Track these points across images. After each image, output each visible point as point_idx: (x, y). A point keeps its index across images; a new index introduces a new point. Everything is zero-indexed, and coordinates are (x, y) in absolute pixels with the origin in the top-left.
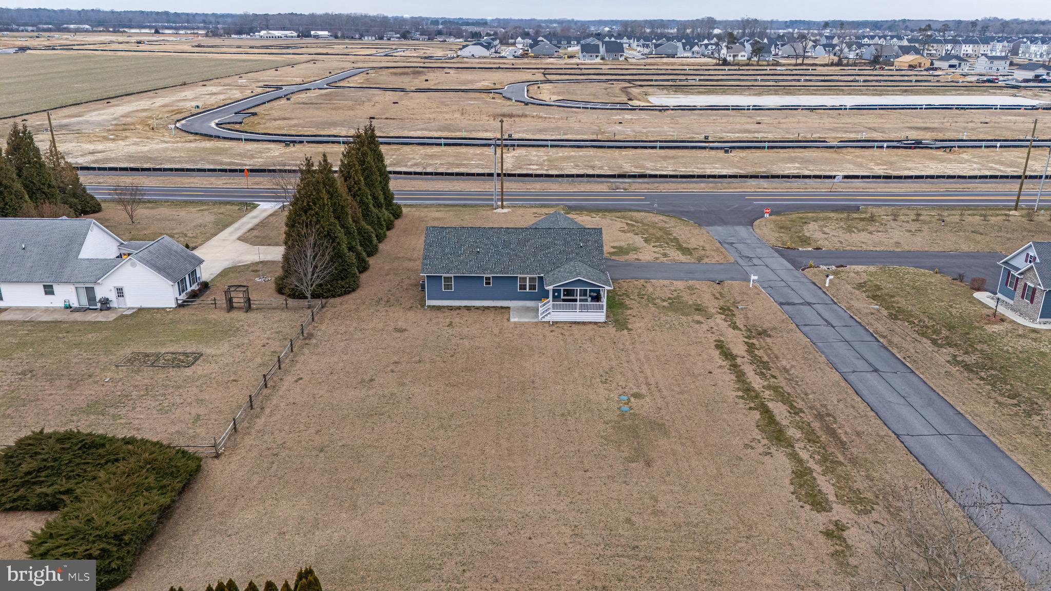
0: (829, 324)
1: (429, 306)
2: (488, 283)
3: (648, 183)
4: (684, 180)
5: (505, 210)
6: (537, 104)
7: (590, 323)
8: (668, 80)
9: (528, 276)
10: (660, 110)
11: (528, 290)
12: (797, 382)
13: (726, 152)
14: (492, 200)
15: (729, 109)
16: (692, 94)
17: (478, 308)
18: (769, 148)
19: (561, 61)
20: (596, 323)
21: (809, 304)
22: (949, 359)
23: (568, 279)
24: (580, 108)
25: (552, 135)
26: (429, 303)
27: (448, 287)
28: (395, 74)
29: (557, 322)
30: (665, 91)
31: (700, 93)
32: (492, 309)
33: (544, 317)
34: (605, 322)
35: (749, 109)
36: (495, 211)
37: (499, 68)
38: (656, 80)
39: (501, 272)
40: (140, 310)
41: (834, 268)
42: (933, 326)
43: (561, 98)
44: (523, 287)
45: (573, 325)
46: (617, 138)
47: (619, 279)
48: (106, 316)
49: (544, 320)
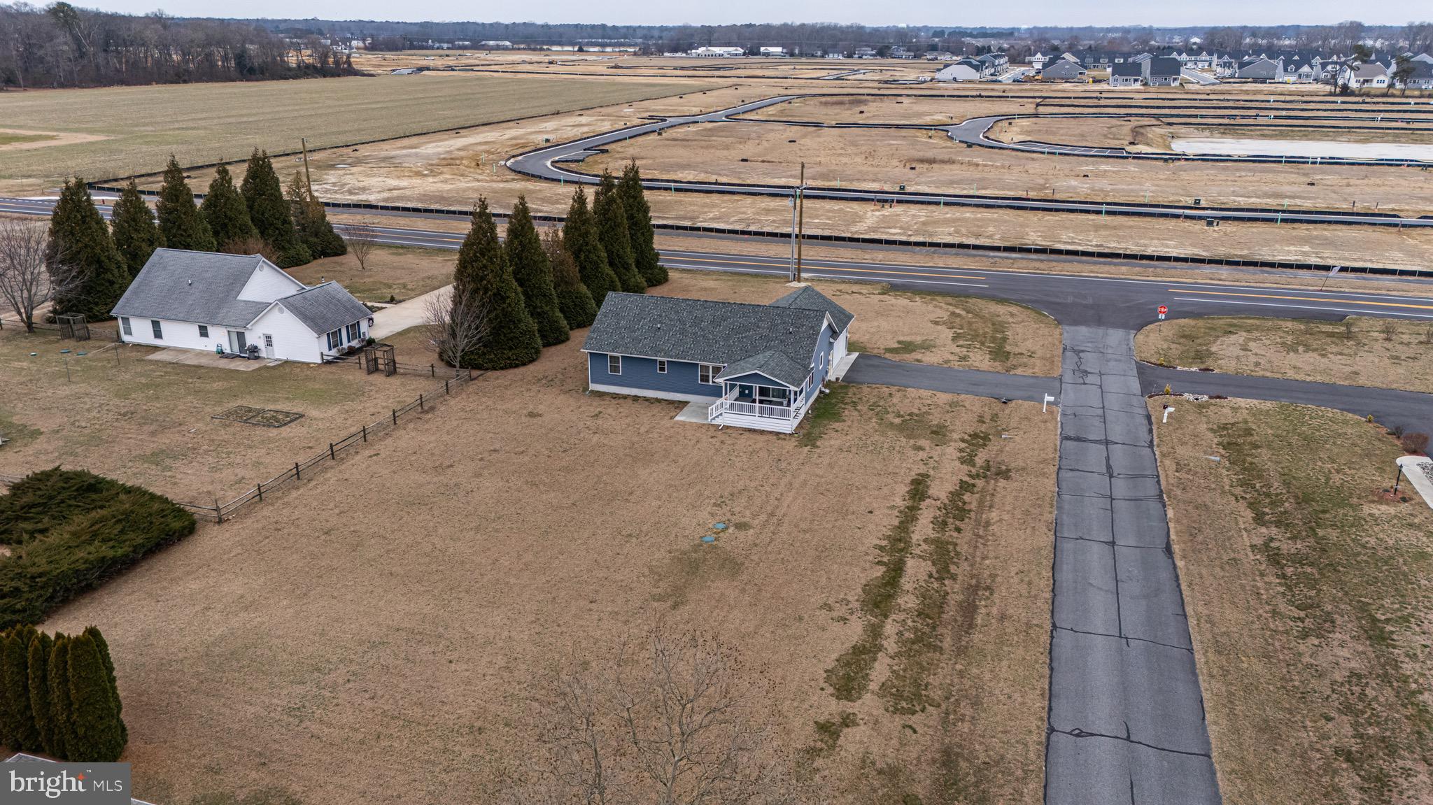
0: (1110, 472)
1: (592, 391)
2: (662, 369)
3: (1042, 261)
5: (803, 285)
6: (987, 147)
7: (771, 432)
8: (1223, 117)
9: (711, 365)
10: (1166, 160)
11: (710, 383)
13: (1210, 224)
14: (786, 269)
15: (1281, 162)
16: (1251, 137)
18: (1283, 221)
19: (1081, 87)
20: (778, 434)
21: (1108, 443)
22: (1259, 542)
23: (743, 372)
24: (1043, 153)
25: (965, 189)
26: (594, 387)
27: (615, 369)
28: (826, 103)
29: (728, 427)
30: (1207, 133)
31: (1264, 136)
32: (664, 403)
33: (714, 419)
34: (796, 435)
35: (1315, 163)
36: (789, 284)
37: (980, 96)
38: (1202, 116)
39: (676, 356)
40: (287, 362)
41: (1206, 398)
42: (1279, 495)
43: (1029, 138)
44: (705, 378)
45: (746, 433)
46: (1057, 197)
47: (862, 383)
48: (254, 365)
49: (714, 422)
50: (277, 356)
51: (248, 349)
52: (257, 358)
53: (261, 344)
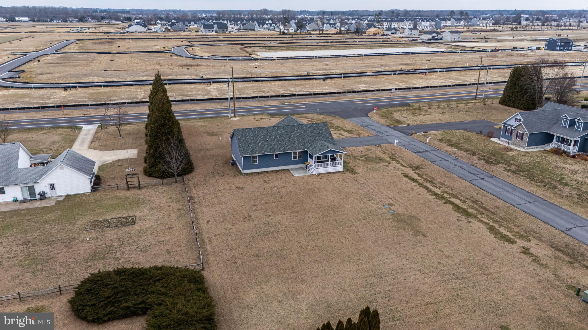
0: (444, 160)
1: (245, 174)
2: (276, 157)
4: (316, 96)
5: (237, 118)
7: (336, 172)
8: (261, 44)
9: (297, 151)
10: (271, 60)
11: (297, 159)
12: (451, 188)
13: (324, 80)
14: (228, 113)
15: (306, 58)
16: (278, 51)
17: (272, 171)
18: (344, 77)
19: (192, 34)
20: (339, 172)
21: (428, 151)
22: (503, 169)
23: (324, 150)
24: (226, 60)
26: (245, 172)
27: (255, 161)
28: (96, 43)
29: (320, 174)
30: (264, 50)
31: (282, 50)
32: (280, 171)
34: (343, 171)
35: (316, 58)
36: (231, 119)
37: (158, 38)
38: (255, 44)
39: (283, 150)
41: (423, 133)
42: (486, 155)
44: (295, 157)
45: (329, 175)
46: (262, 76)
48: (44, 204)
49: (312, 173)
50: (59, 194)
51: (39, 194)
52: (45, 198)
53: (47, 190)
